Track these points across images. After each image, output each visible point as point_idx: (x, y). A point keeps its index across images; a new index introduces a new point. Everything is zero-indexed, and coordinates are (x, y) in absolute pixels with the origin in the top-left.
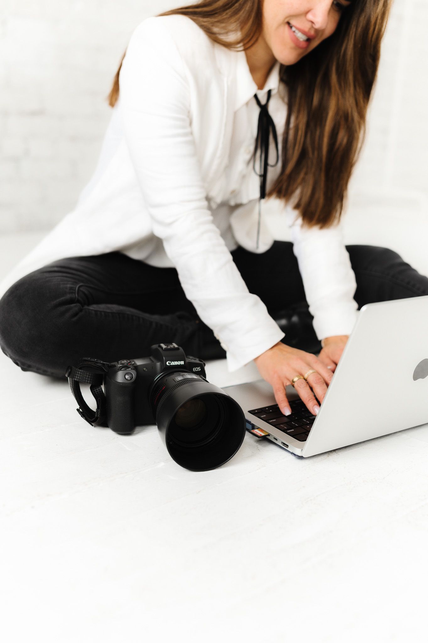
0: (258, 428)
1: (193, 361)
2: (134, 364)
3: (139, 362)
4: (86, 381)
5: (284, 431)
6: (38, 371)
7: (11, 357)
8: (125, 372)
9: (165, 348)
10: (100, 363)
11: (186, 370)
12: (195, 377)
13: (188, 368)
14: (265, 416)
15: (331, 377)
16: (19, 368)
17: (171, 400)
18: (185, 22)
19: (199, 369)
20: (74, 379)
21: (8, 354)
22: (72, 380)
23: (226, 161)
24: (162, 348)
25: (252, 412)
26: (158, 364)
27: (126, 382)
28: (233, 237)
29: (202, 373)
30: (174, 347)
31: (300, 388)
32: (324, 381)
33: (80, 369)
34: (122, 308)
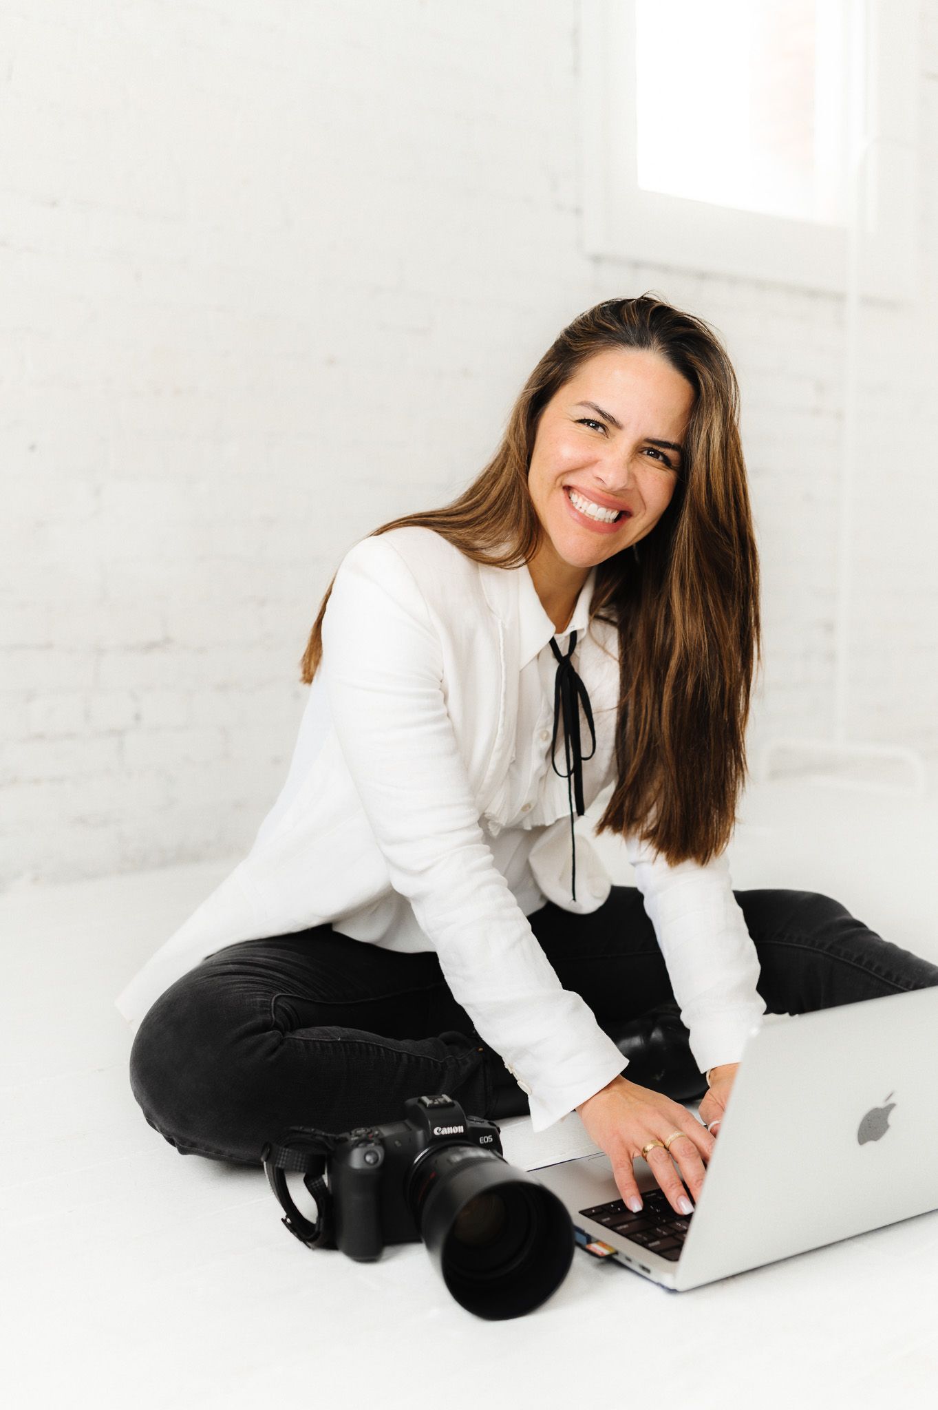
0: (597, 1241)
1: (479, 1125)
2: (378, 1135)
3: (386, 1132)
4: (294, 1167)
5: (644, 1244)
6: (207, 1153)
7: (162, 1131)
8: (365, 1150)
9: (430, 1105)
10: (321, 1135)
11: (467, 1142)
12: (481, 1153)
13: (470, 1138)
14: (608, 1219)
15: (712, 1144)
16: (175, 1150)
17: (446, 1199)
18: (428, 539)
19: (489, 1139)
20: (276, 1165)
21: (156, 1125)
22: (273, 1168)
23: (511, 754)
24: (424, 1104)
25: (585, 1213)
26: (420, 1133)
27: (367, 1167)
28: (536, 886)
29: (496, 1146)
30: (445, 1101)
31: (657, 1162)
32: (697, 1153)
33: (286, 1147)
34: (348, 1031)
